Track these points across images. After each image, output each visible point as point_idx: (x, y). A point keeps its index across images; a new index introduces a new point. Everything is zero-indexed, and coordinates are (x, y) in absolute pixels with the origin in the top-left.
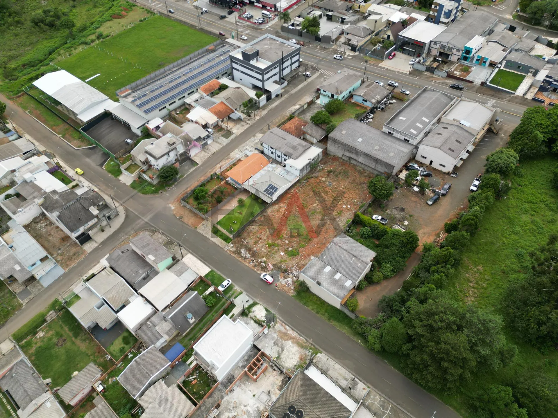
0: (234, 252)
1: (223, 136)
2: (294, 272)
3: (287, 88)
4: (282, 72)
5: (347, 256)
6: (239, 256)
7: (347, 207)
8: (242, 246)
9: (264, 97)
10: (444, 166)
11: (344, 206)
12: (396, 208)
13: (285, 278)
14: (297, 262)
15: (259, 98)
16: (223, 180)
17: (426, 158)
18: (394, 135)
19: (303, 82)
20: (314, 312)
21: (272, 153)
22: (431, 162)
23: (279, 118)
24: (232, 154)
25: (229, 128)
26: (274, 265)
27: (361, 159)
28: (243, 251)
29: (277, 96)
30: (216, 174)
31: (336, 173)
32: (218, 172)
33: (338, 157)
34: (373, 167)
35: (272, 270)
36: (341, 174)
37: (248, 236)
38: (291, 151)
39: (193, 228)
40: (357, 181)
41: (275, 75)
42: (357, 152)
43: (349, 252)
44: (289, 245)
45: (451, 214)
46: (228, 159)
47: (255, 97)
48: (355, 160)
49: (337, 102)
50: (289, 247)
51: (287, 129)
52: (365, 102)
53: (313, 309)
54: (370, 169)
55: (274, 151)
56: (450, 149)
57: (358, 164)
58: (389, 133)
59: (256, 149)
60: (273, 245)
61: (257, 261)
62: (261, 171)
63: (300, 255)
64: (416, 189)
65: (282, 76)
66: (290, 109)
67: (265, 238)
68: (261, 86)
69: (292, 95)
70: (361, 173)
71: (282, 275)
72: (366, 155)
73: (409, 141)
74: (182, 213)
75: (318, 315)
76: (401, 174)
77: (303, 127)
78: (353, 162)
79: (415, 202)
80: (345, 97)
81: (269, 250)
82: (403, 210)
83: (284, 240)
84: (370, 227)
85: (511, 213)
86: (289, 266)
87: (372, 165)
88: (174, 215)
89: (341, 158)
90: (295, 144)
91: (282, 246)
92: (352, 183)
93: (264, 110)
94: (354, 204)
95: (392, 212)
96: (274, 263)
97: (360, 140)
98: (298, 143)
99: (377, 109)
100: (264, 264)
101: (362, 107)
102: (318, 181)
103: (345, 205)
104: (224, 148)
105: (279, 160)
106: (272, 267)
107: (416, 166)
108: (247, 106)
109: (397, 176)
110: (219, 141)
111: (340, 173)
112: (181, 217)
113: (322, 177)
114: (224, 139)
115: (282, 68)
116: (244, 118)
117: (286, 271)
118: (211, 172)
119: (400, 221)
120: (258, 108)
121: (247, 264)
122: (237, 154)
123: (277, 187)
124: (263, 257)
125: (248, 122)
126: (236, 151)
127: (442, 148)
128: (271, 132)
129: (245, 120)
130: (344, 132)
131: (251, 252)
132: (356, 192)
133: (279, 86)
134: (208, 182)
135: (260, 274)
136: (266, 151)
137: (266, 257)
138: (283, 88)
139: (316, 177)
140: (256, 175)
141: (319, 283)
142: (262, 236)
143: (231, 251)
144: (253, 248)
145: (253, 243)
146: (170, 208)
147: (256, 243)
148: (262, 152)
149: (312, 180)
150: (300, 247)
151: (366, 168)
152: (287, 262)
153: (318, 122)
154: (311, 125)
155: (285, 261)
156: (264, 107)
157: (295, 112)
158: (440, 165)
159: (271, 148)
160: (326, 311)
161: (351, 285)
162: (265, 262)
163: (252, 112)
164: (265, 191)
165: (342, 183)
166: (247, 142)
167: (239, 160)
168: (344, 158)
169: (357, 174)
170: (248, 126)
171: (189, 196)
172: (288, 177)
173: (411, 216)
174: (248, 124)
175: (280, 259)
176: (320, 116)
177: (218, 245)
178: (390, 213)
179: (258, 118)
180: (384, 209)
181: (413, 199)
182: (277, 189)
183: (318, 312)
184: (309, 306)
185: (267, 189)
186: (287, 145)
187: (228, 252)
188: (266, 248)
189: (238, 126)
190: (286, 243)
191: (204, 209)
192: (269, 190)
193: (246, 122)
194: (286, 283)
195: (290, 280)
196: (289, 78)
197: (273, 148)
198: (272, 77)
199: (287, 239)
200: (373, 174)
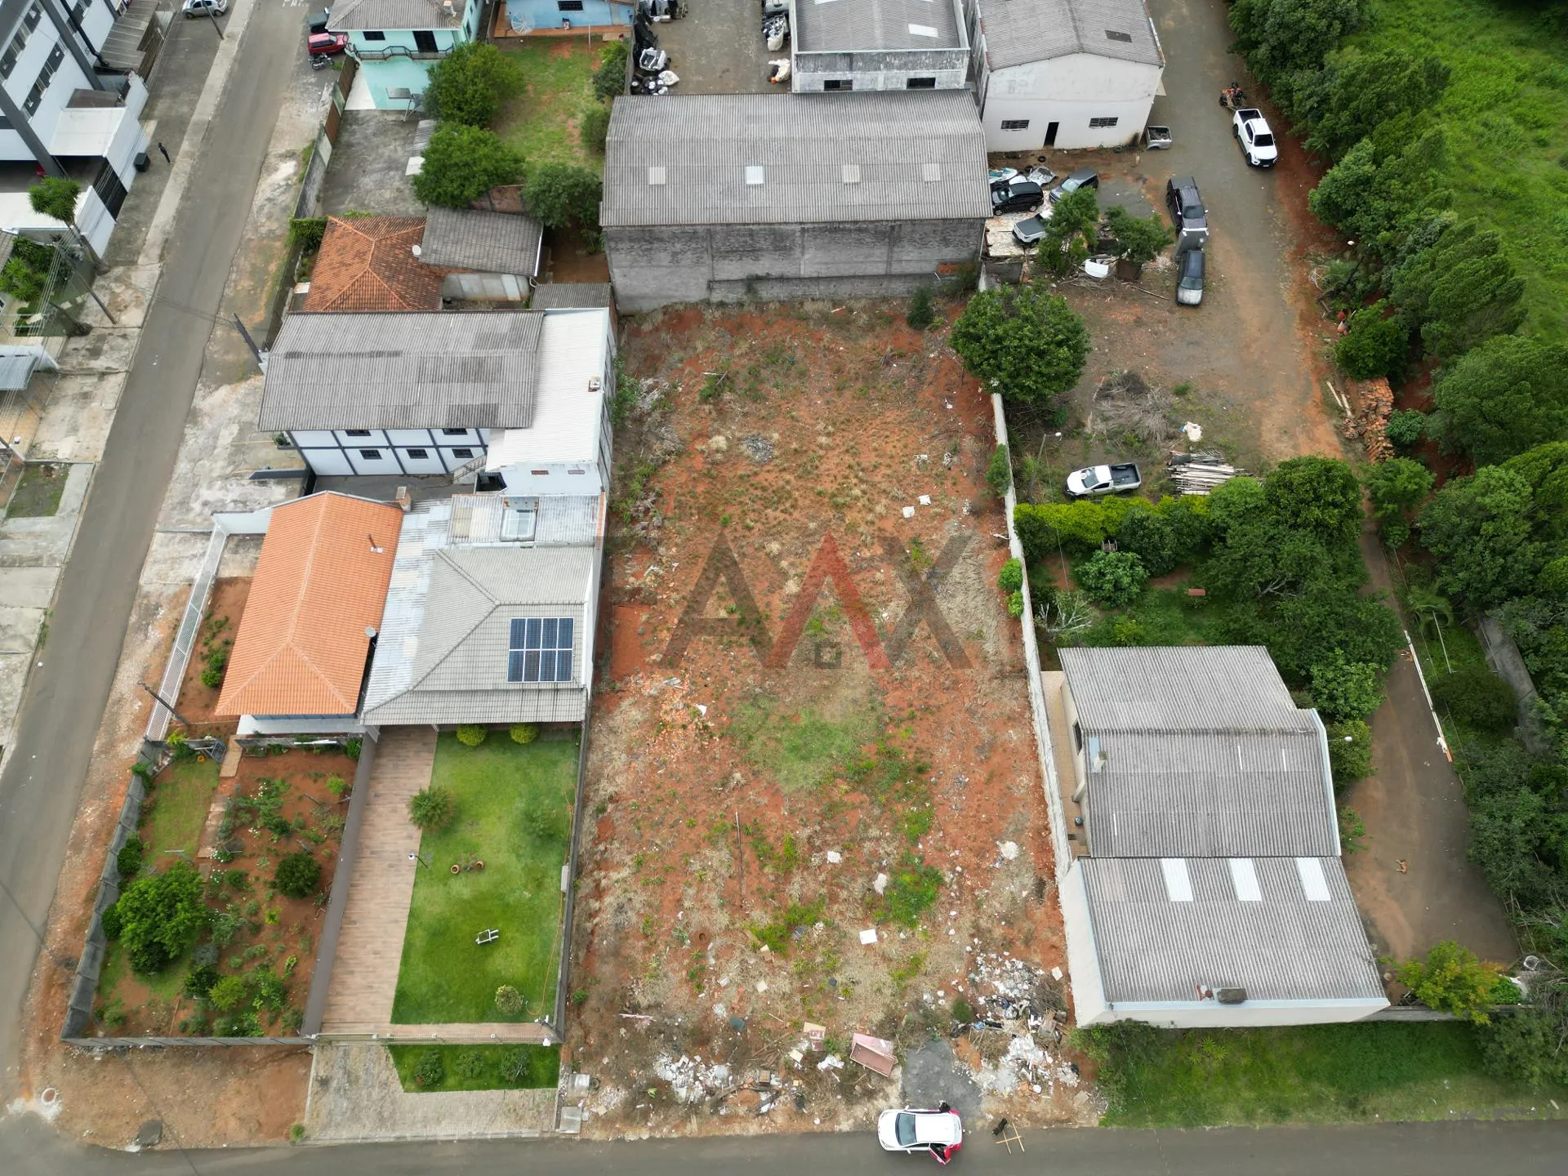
0: (629, 1114)
1: (12, 512)
2: (1002, 988)
3: (161, 106)
4: (77, 37)
5: (1203, 757)
6: (675, 1114)
7: (919, 508)
8: (641, 1047)
9: (87, 200)
10: (1112, 122)
11: (908, 512)
12: (1105, 394)
13: (994, 1055)
14: (966, 921)
15: (67, 216)
16: (222, 750)
17: (1024, 124)
18: (856, 87)
19: (214, 50)
20: (1262, 1124)
21: (370, 454)
22: (1053, 128)
23: (244, 263)
24: (152, 579)
25: (20, 453)
26: (888, 1028)
27: (810, 262)
28: (668, 1069)
29: (142, 165)
30: (154, 744)
31: (742, 385)
32: (159, 727)
33: (688, 305)
34: (880, 269)
35: (900, 1059)
36: (765, 373)
37: (627, 964)
38: (473, 395)
39: (279, 1148)
40: (852, 367)
41: (54, 62)
42: (778, 238)
43: (1196, 732)
44: (859, 864)
45: (1287, 297)
46: (150, 612)
47: (47, 222)
48: (782, 279)
49: (474, 61)
50: (872, 877)
51: (344, 297)
52: (573, 15)
53: (1250, 1115)
54: (862, 288)
55: (375, 439)
56: (1112, 35)
57: (799, 291)
58: (831, 85)
59: (261, 478)
60: (791, 926)
61: (790, 1070)
62: (398, 578)
63: (948, 877)
64: (1097, 269)
65: (92, 60)
66: (259, 199)
67: (722, 919)
68: (25, 154)
69: (209, 128)
70: (842, 324)
71: (969, 1049)
72: (832, 231)
73: (931, 82)
74: (138, 1102)
75: (1296, 1123)
76: (990, 240)
77: (417, 250)
78: (766, 292)
79: (1139, 322)
80: (473, 28)
81: (791, 966)
82: (1134, 386)
83: (815, 860)
84: (1109, 539)
85: (1485, 175)
86: (950, 974)
87: (873, 262)
88: (95, 1151)
89: (708, 303)
90: (466, 350)
91: (833, 898)
92: (840, 389)
93: (131, 263)
94: (937, 477)
95: (1106, 419)
96: (878, 1016)
97: (754, 175)
98: (470, 338)
99: (651, 22)
100: (832, 1061)
101: (579, 40)
102: (698, 463)
103: (904, 502)
104: (75, 572)
105: (430, 465)
106: (883, 1047)
107: (1013, 177)
108: (40, 285)
109: (986, 254)
110: (13, 548)
111: (754, 373)
112: (152, 1131)
113: (705, 436)
114: (42, 524)
115: (65, 17)
116: (62, 356)
117: (966, 1013)
118: (110, 747)
119: (1170, 437)
120: (96, 269)
121: (753, 1129)
122: (176, 560)
123: (557, 614)
124: (797, 1026)
125: (99, 364)
126: (160, 545)
127: (1088, 43)
128: (292, 355)
129: (73, 362)
130: (657, 175)
131: (717, 1044)
132: (891, 416)
133: (119, 112)
134: (144, 814)
135: (868, 1132)
136: (326, 462)
137: (810, 1017)
138: (144, 117)
139: (679, 454)
140: (389, 612)
141: (1233, 997)
142: (698, 918)
143: (607, 1121)
144: (707, 1013)
145: (684, 992)
146: (32, 1119)
147: (697, 977)
148: (311, 481)
149: (675, 476)
150: (916, 840)
151: (844, 290)
152: (928, 966)
153: (470, 191)
154: (440, 219)
155: (915, 965)
156: (124, 249)
157: (303, 198)
158: (1095, 122)
159: (350, 433)
160: (1308, 1075)
161: (1329, 879)
162: (828, 1047)
163: (80, 307)
164: (515, 675)
165: (802, 413)
166: (183, 467)
167: (220, 586)
168: (716, 297)
169: (827, 336)
170: (114, 385)
171: (95, 975)
172: (552, 528)
173: (1181, 392)
174: (103, 375)
175: (883, 974)
176: (457, 156)
177: (516, 1143)
178: (1101, 426)
179: (133, 318)
180: (1071, 424)
181: (1123, 315)
182: (567, 625)
183: (1281, 1113)
184: (1219, 1115)
185: (516, 660)
186: (431, 373)
187: (597, 1135)
188: (773, 970)
189: (62, 412)
190: (836, 872)
191: (252, 989)
192: (533, 658)
193: (90, 373)
194: (1021, 1078)
195: (1023, 1046)
196: (135, 58)
197: (364, 433)
198: (44, 79)
199: (827, 845)
200: (885, 299)
